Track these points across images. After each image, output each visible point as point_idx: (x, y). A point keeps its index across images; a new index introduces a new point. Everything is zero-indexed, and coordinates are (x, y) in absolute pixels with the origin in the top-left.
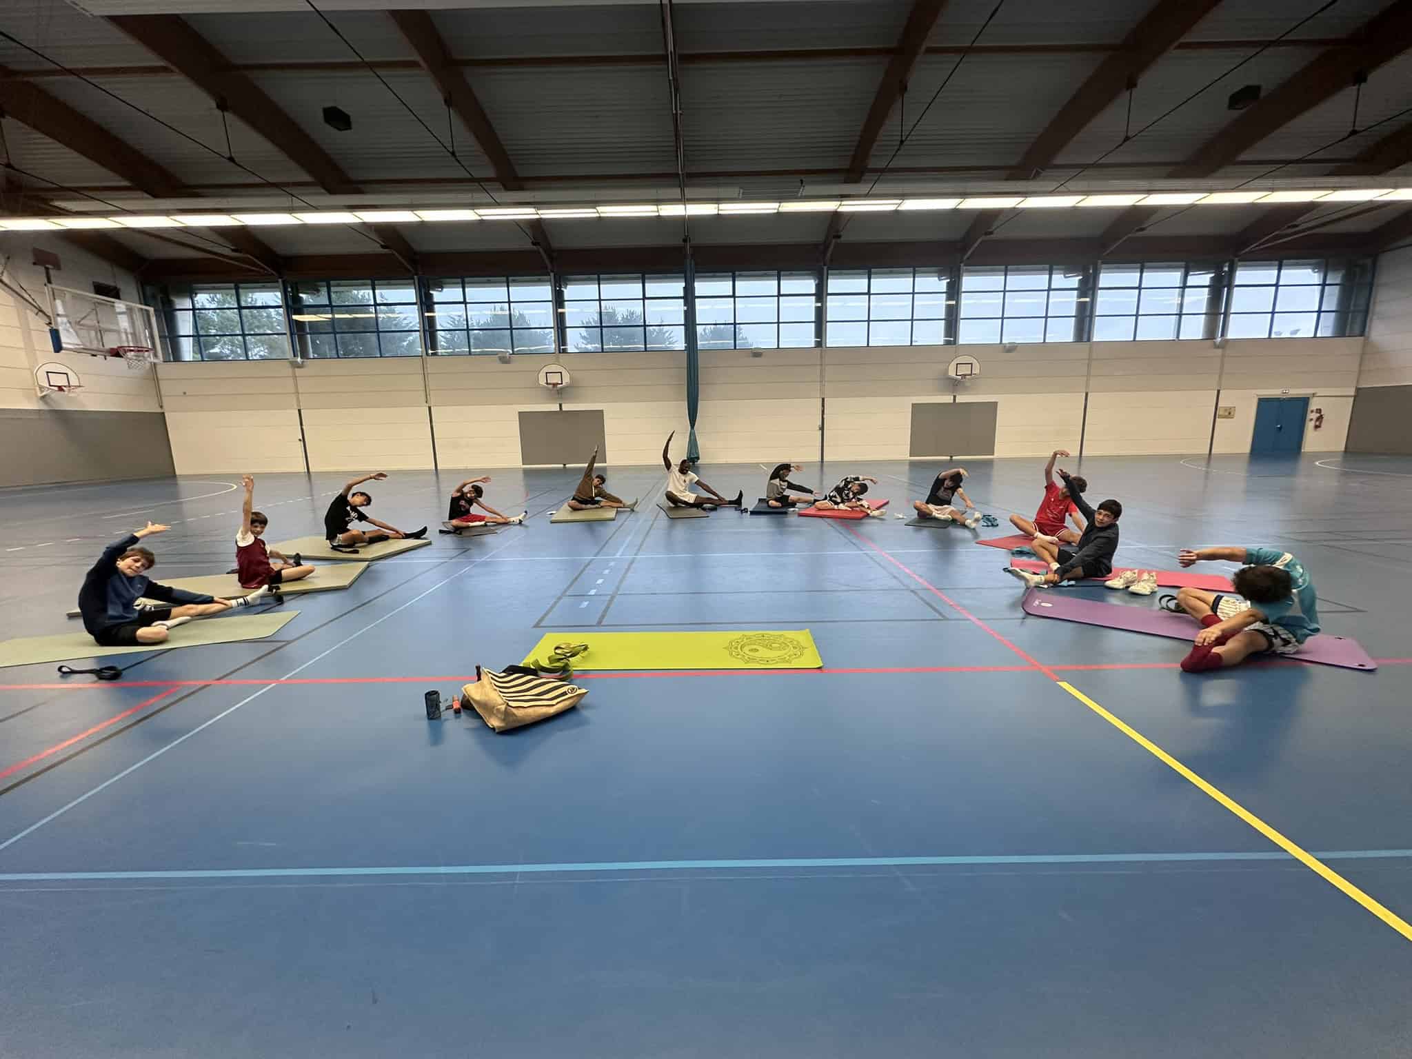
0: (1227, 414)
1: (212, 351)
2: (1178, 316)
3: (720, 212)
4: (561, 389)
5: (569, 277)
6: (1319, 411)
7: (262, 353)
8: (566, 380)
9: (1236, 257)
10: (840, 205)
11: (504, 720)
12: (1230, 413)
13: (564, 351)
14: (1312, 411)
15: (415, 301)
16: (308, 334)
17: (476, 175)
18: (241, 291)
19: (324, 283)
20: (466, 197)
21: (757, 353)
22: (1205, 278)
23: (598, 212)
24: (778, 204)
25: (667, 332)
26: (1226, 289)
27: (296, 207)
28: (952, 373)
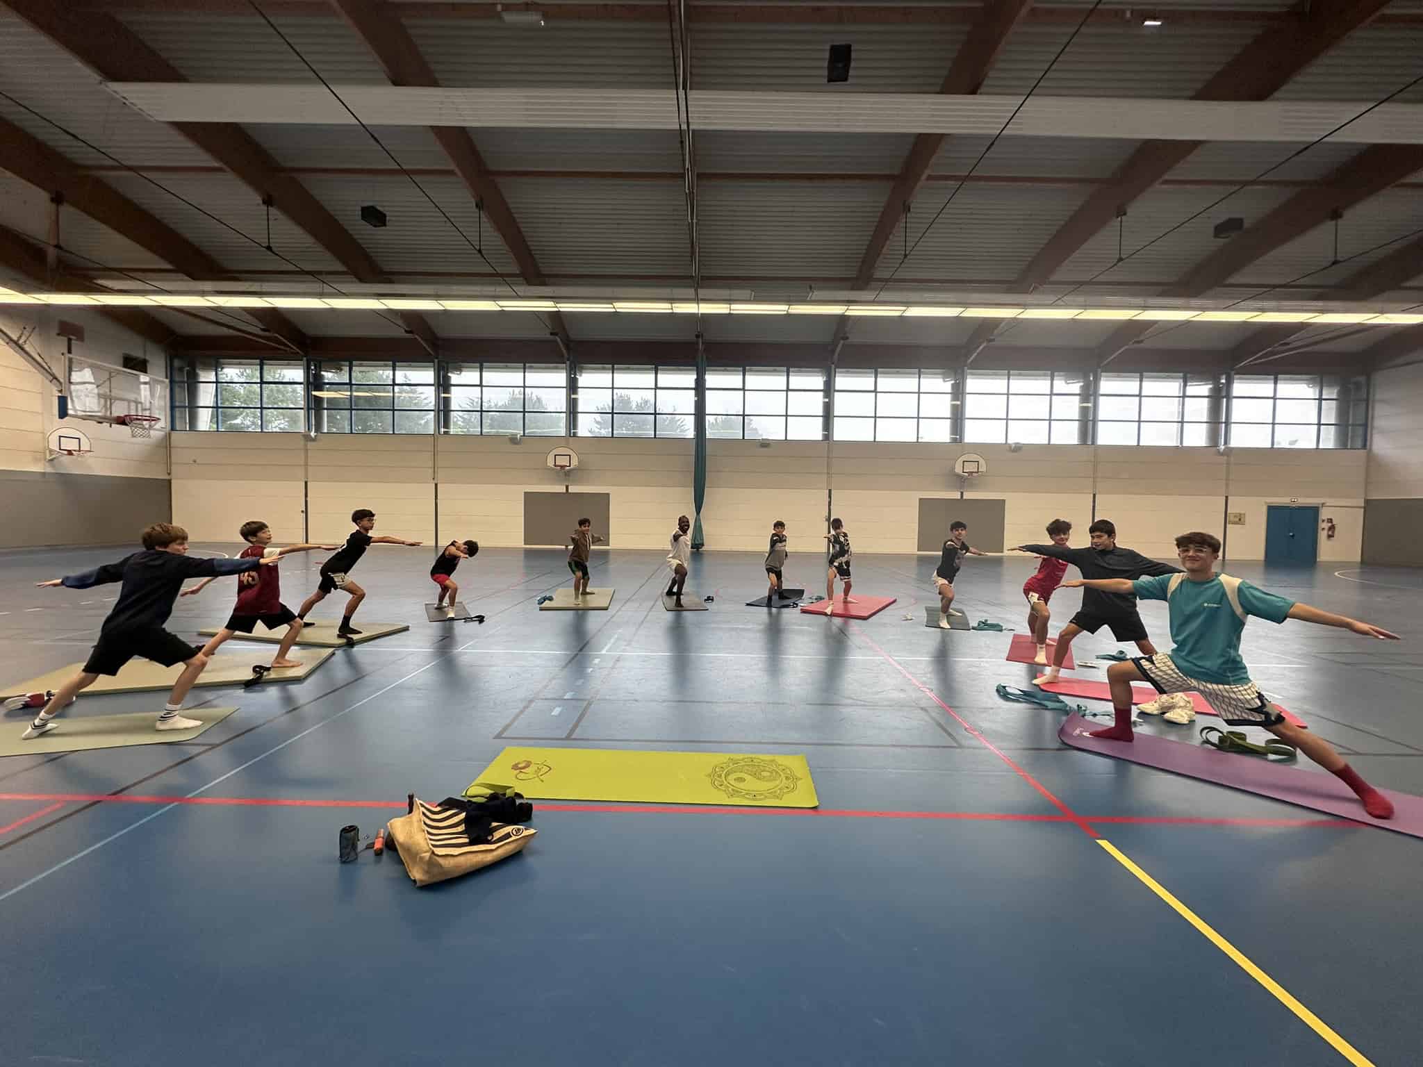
0: (1237, 520)
1: (233, 422)
2: (1180, 424)
3: (732, 312)
4: (569, 471)
5: (584, 365)
6: (1330, 520)
7: (282, 426)
8: (575, 462)
9: (1233, 370)
10: (848, 309)
11: (427, 872)
12: (1240, 520)
13: (575, 435)
14: (1323, 521)
15: (433, 383)
16: (325, 409)
17: (499, 270)
18: (265, 367)
19: (347, 363)
20: (489, 290)
21: (765, 444)
22: (1204, 389)
23: (614, 308)
24: (788, 306)
25: (679, 420)
26: (1225, 400)
27: (326, 293)
28: (958, 470)
